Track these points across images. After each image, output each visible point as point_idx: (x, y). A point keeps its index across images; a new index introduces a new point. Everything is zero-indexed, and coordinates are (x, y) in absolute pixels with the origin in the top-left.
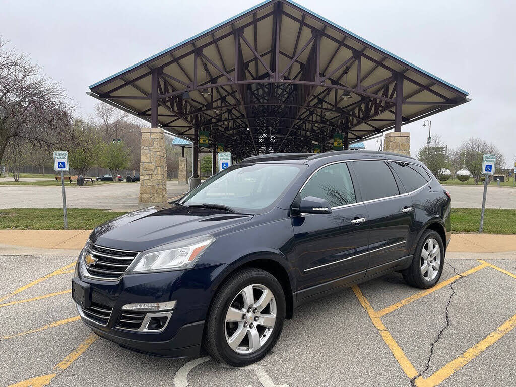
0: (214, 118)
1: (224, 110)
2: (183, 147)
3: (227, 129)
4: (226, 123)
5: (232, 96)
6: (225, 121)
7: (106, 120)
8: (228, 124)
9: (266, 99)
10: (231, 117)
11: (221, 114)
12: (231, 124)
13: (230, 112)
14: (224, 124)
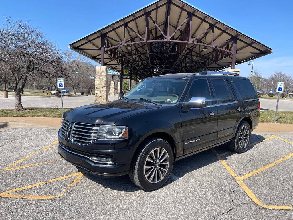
0: (132, 60)
1: (137, 55)
2: (113, 75)
3: (138, 66)
4: (138, 63)
5: (142, 47)
6: (137, 62)
7: (68, 59)
8: (139, 63)
9: (159, 49)
10: (141, 59)
11: (136, 58)
12: (140, 63)
13: (140, 56)
14: (136, 63)
